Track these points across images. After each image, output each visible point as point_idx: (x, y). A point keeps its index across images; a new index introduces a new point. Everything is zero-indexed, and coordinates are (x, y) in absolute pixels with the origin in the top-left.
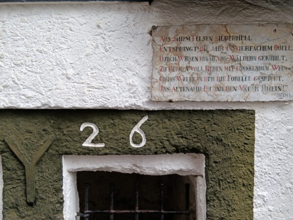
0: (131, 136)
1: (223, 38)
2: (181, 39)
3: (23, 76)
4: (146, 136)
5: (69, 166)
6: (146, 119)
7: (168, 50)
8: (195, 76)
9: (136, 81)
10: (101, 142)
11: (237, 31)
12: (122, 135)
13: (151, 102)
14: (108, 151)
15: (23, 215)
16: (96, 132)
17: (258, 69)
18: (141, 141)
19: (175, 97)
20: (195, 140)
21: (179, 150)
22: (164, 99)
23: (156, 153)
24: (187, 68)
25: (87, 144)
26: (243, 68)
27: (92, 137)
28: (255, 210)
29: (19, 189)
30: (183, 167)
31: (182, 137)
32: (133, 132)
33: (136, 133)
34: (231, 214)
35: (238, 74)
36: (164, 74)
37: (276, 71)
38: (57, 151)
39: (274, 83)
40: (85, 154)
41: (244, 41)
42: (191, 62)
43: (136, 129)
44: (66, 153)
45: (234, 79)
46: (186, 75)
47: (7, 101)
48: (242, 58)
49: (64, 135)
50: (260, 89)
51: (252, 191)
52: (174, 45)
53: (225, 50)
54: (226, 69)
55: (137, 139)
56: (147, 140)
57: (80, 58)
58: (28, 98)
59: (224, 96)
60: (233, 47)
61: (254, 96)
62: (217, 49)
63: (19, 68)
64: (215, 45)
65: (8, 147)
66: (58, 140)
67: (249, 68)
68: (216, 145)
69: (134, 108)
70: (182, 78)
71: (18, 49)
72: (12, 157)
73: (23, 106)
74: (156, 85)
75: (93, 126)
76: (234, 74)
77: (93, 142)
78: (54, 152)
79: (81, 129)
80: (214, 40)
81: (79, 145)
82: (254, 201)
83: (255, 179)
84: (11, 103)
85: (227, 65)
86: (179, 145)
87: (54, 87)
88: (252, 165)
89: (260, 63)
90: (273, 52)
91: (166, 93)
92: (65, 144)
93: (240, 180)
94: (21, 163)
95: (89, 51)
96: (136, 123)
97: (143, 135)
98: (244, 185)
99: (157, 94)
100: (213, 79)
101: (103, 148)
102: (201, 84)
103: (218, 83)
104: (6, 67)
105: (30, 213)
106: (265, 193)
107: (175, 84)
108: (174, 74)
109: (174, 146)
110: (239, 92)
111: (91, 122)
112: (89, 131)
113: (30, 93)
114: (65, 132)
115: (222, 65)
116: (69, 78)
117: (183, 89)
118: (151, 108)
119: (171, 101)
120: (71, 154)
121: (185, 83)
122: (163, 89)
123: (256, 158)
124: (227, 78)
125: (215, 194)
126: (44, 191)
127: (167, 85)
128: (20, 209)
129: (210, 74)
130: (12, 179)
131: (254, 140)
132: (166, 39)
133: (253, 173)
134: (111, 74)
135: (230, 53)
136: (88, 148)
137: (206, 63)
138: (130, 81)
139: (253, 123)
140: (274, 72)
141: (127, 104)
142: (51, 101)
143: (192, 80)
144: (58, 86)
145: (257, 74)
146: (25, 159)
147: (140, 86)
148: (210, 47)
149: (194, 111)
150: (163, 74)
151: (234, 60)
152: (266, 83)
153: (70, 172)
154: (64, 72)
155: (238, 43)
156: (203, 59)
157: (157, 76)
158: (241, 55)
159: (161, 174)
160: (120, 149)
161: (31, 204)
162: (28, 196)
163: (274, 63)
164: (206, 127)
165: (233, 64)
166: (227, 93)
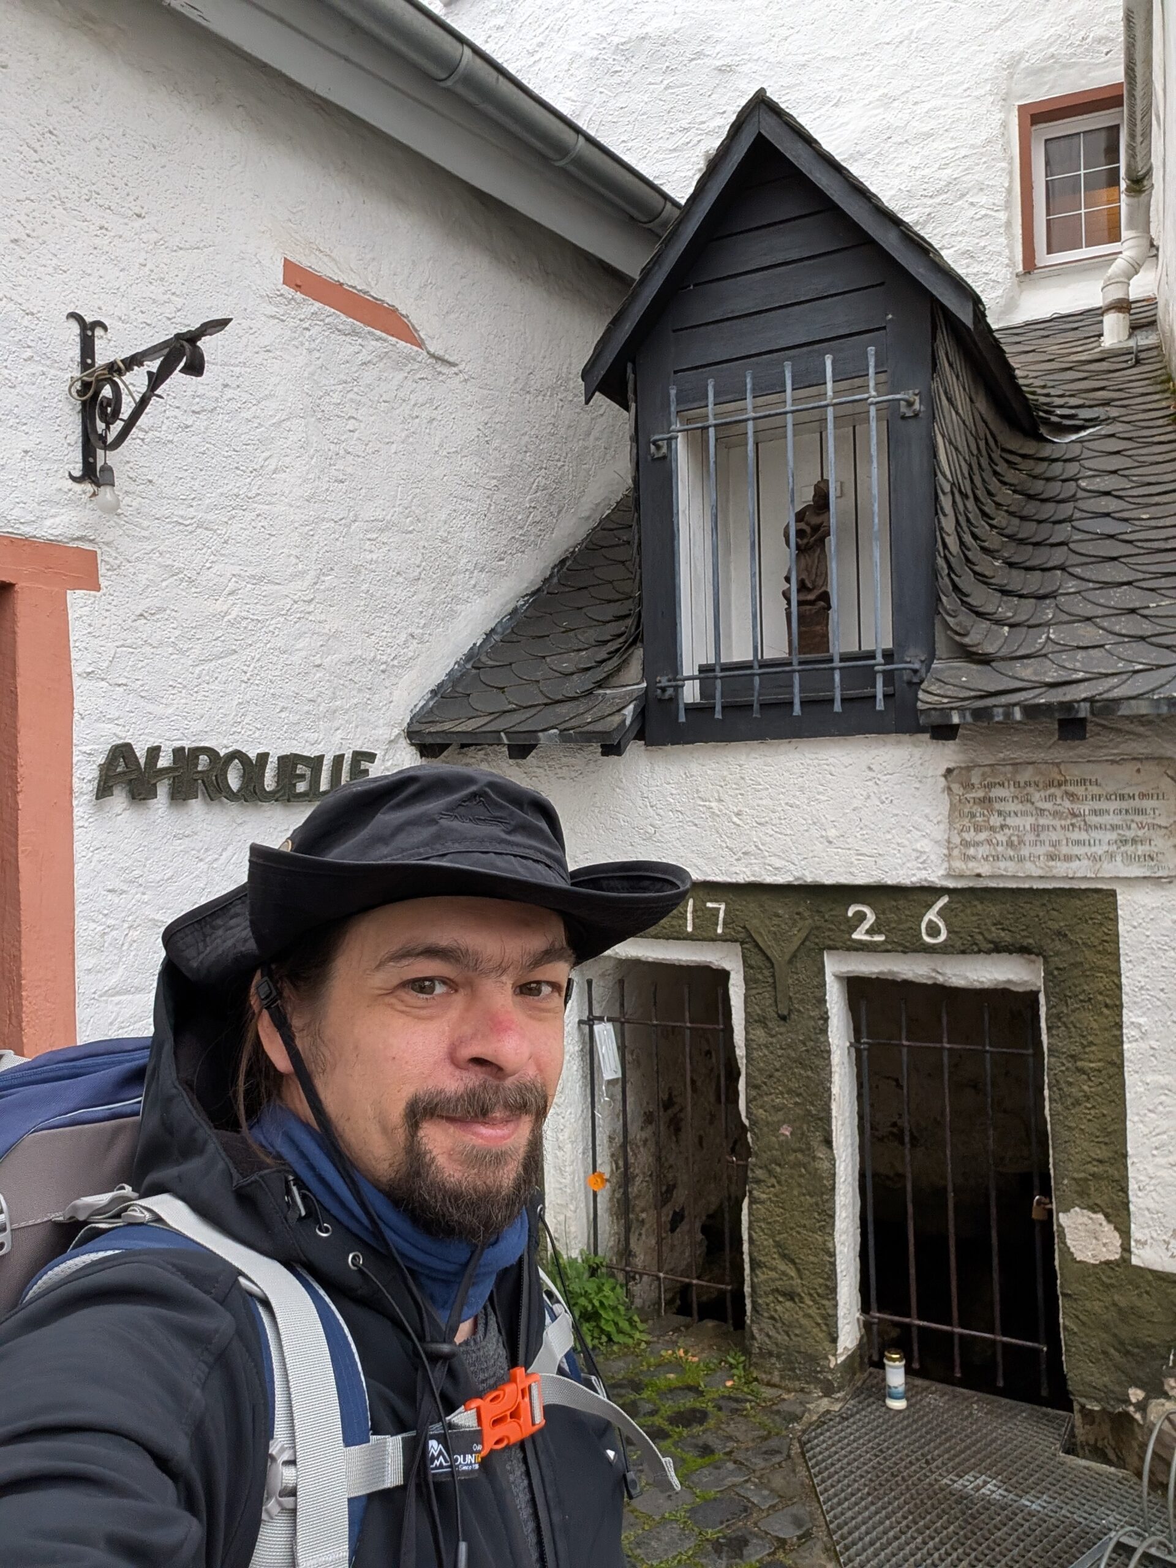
0: (923, 926)
1: (1056, 783)
2: (991, 786)
3: (768, 839)
4: (947, 926)
5: (835, 966)
6: (945, 900)
7: (972, 801)
8: (1014, 838)
9: (925, 845)
10: (880, 933)
11: (1076, 773)
12: (909, 924)
13: (948, 876)
14: (889, 947)
15: (774, 1032)
16: (871, 918)
17: (1114, 827)
18: (939, 933)
19: (985, 869)
20: (1025, 933)
21: (998, 948)
22: (968, 873)
23: (963, 952)
24: (1002, 827)
25: (859, 935)
26: (1088, 827)
27: (866, 925)
28: (1126, 1046)
29: (767, 996)
30: (1012, 977)
31: (1003, 929)
32: (926, 919)
33: (930, 921)
34: (1087, 1050)
35: (1083, 836)
36: (968, 836)
37: (1143, 831)
38: (817, 944)
39: (1141, 849)
40: (856, 950)
41: (1090, 788)
42: (1008, 819)
43: (932, 915)
44: (830, 948)
45: (1078, 843)
46: (1001, 837)
47: (749, 873)
48: (1087, 813)
49: (826, 921)
50: (1119, 858)
51: (1120, 1015)
52: (980, 794)
53: (1059, 801)
54: (1063, 828)
55: (933, 931)
56: (949, 932)
57: (845, 814)
58: (776, 869)
59: (1061, 868)
60: (1072, 797)
61: (1109, 869)
62: (1047, 799)
63: (763, 828)
64: (1042, 794)
65: (751, 936)
66: (817, 928)
67: (1099, 827)
68: (1057, 942)
69: (926, 884)
70: (994, 841)
71: (760, 802)
72: (756, 950)
73: (769, 880)
74: (956, 852)
75: (866, 909)
76: (1075, 835)
77: (868, 932)
78: (813, 946)
79: (850, 914)
80: (1041, 786)
81: (847, 936)
82: (1125, 1031)
83: (1124, 997)
84: (753, 875)
85: (1063, 823)
86: (998, 940)
87: (811, 854)
88: (1118, 975)
89: (1117, 820)
90: (1137, 803)
91: (971, 864)
92: (827, 934)
93: (1100, 998)
94: (768, 958)
95: (856, 803)
96: (929, 906)
97: (941, 925)
98: (1107, 1006)
99: (959, 865)
100: (1043, 843)
101: (883, 943)
102: (1025, 851)
103: (1051, 849)
104: (746, 827)
105: (783, 1030)
106: (1142, 1020)
107: (983, 850)
108: (983, 836)
109: (991, 942)
110: (1085, 862)
111: (863, 903)
112: (861, 917)
113: (778, 863)
114: (827, 917)
115: (1057, 823)
116: (830, 842)
117: (996, 858)
118: (951, 884)
119: (979, 875)
120: (836, 949)
121: (1000, 849)
122: (967, 858)
123: (1123, 964)
124: (1064, 842)
125: (1060, 1019)
126: (801, 1001)
127: (971, 851)
128: (770, 1025)
129: (1038, 835)
130: (756, 981)
131: (1117, 936)
132: (968, 786)
133: (1119, 987)
134: (889, 836)
135: (1067, 804)
136: (860, 942)
137: (1030, 820)
138: (918, 846)
139: (1116, 909)
140: (1140, 833)
141: (914, 879)
142: (806, 873)
143: (1010, 844)
144: (815, 853)
145: (1113, 836)
146: (774, 953)
147: (934, 853)
148: (1036, 796)
149: (1019, 890)
150: (965, 835)
151: (1074, 815)
152: (1129, 848)
153: (838, 977)
154: (824, 833)
155: (1080, 791)
156: (1024, 814)
157: (957, 840)
158: (1085, 808)
159: (978, 986)
160: (908, 944)
161: (784, 1018)
162: (780, 1006)
163: (1138, 818)
164: (1041, 914)
165: (1074, 821)
166: (1066, 865)
